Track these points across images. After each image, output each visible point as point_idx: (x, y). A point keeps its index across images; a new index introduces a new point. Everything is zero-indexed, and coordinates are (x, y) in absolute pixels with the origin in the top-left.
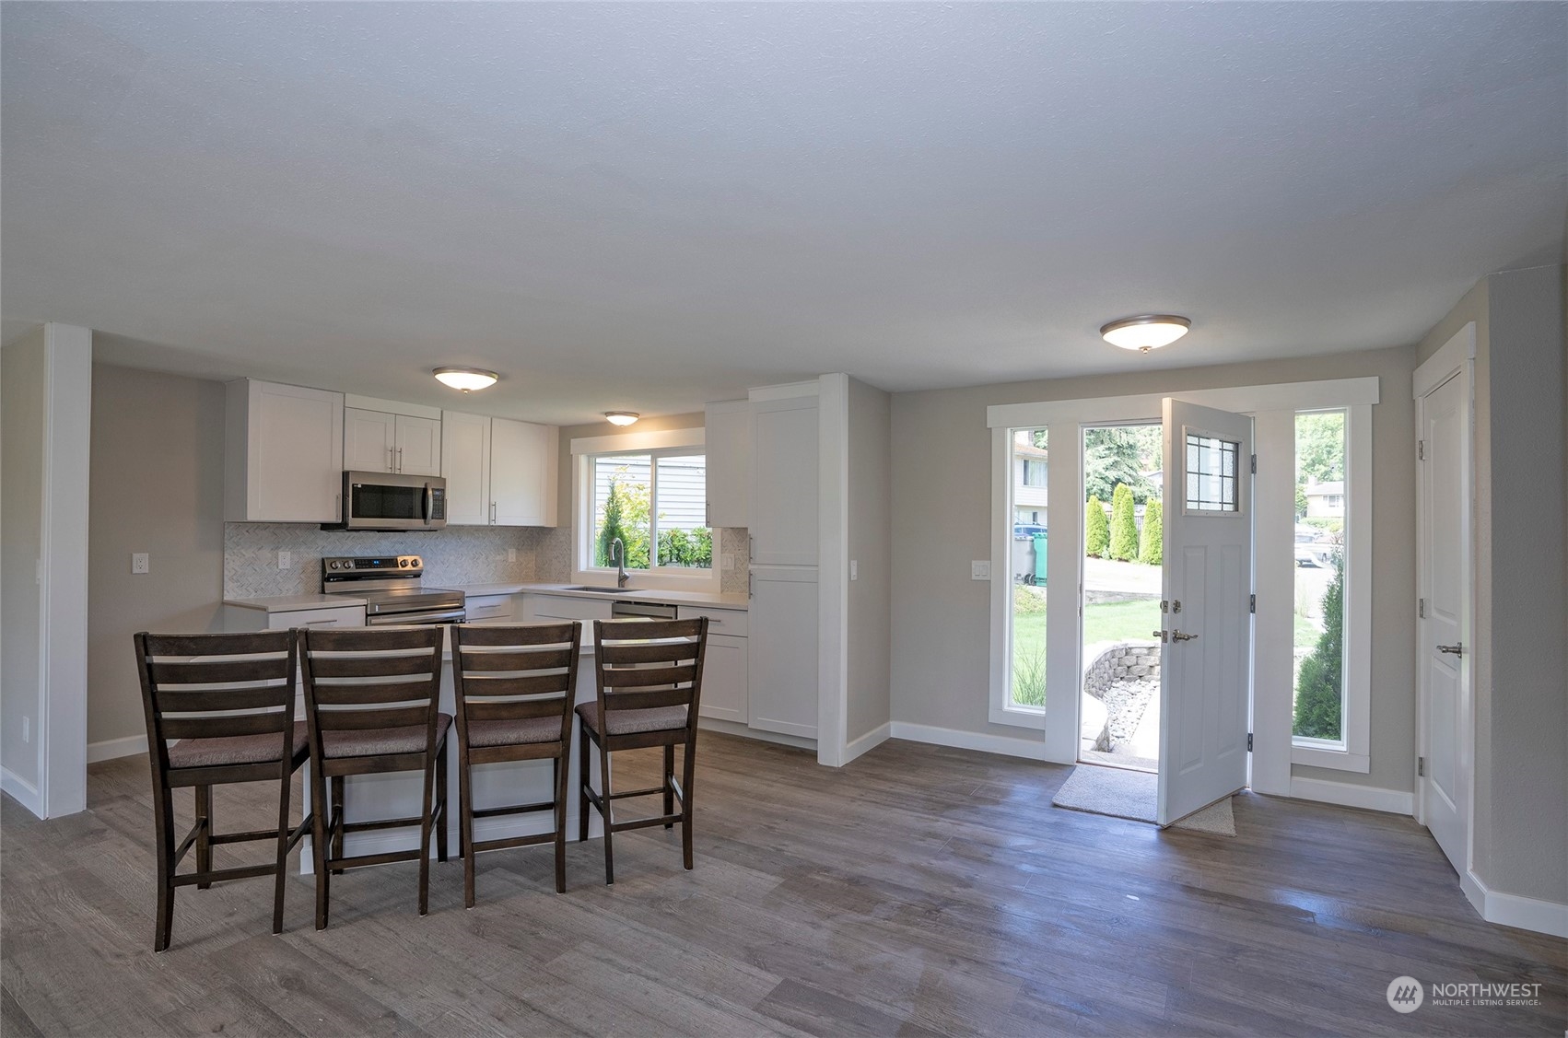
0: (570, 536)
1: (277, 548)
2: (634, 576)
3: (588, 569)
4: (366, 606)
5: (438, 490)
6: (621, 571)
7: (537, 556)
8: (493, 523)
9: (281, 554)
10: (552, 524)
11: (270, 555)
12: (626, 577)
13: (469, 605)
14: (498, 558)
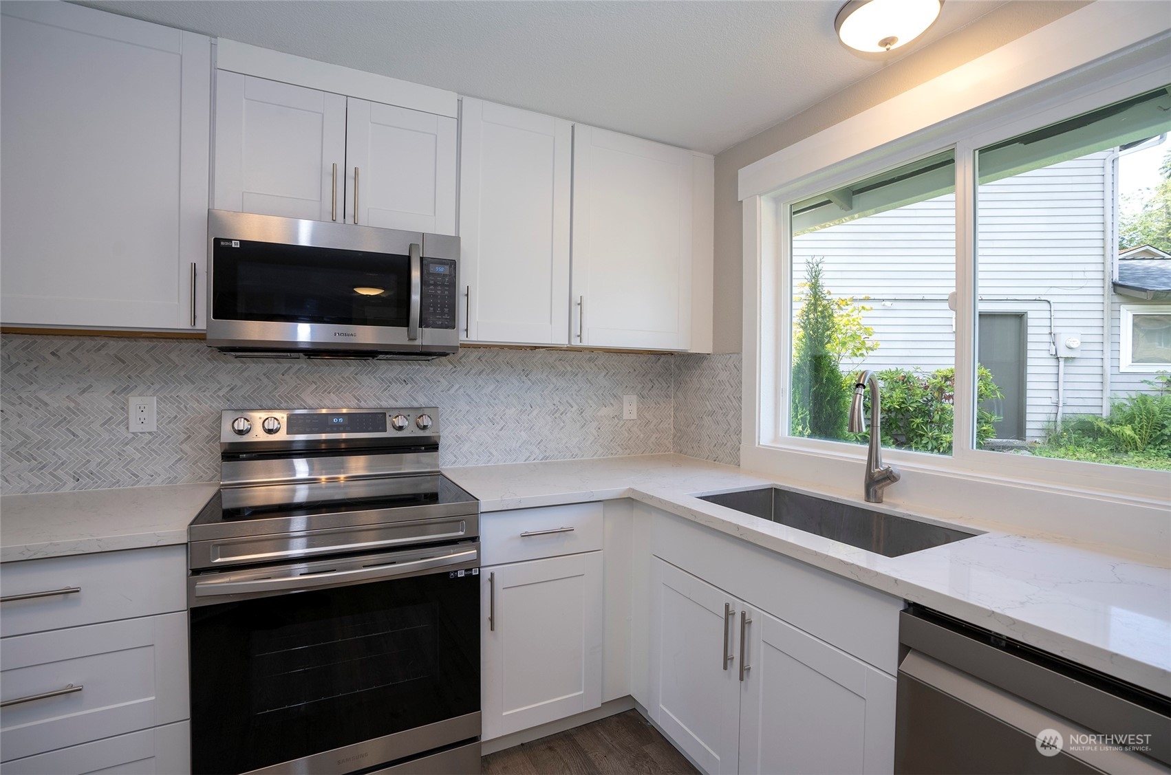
0: (739, 370)
1: (126, 390)
2: (914, 475)
3: (776, 438)
4: (187, 544)
5: (442, 262)
6: (873, 458)
7: (676, 409)
8: (576, 342)
9: (134, 401)
10: (701, 344)
11: (110, 405)
12: (889, 477)
13: (489, 529)
14: (604, 411)
